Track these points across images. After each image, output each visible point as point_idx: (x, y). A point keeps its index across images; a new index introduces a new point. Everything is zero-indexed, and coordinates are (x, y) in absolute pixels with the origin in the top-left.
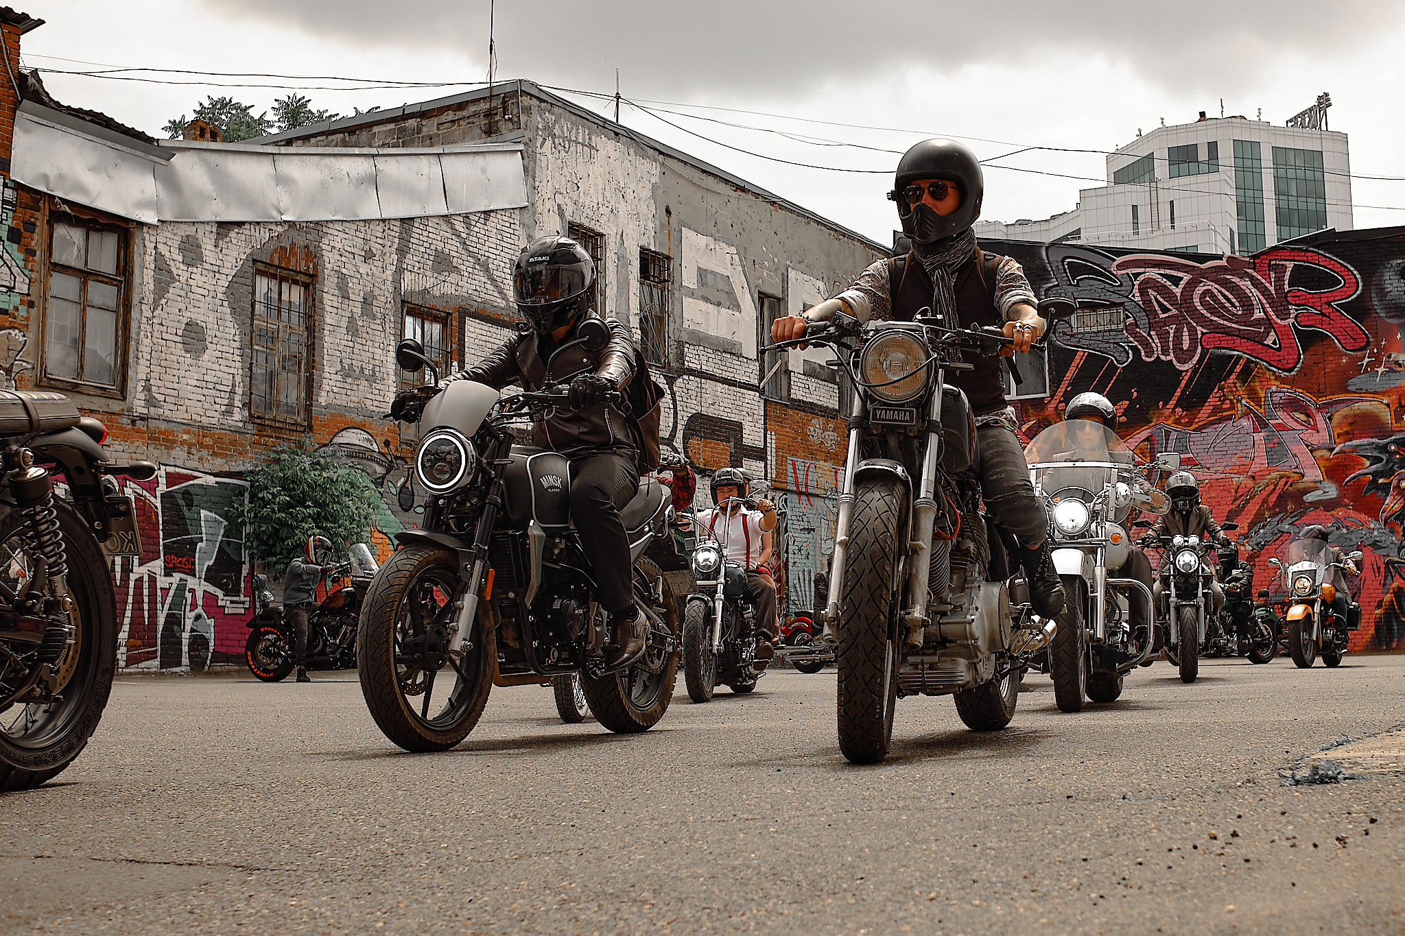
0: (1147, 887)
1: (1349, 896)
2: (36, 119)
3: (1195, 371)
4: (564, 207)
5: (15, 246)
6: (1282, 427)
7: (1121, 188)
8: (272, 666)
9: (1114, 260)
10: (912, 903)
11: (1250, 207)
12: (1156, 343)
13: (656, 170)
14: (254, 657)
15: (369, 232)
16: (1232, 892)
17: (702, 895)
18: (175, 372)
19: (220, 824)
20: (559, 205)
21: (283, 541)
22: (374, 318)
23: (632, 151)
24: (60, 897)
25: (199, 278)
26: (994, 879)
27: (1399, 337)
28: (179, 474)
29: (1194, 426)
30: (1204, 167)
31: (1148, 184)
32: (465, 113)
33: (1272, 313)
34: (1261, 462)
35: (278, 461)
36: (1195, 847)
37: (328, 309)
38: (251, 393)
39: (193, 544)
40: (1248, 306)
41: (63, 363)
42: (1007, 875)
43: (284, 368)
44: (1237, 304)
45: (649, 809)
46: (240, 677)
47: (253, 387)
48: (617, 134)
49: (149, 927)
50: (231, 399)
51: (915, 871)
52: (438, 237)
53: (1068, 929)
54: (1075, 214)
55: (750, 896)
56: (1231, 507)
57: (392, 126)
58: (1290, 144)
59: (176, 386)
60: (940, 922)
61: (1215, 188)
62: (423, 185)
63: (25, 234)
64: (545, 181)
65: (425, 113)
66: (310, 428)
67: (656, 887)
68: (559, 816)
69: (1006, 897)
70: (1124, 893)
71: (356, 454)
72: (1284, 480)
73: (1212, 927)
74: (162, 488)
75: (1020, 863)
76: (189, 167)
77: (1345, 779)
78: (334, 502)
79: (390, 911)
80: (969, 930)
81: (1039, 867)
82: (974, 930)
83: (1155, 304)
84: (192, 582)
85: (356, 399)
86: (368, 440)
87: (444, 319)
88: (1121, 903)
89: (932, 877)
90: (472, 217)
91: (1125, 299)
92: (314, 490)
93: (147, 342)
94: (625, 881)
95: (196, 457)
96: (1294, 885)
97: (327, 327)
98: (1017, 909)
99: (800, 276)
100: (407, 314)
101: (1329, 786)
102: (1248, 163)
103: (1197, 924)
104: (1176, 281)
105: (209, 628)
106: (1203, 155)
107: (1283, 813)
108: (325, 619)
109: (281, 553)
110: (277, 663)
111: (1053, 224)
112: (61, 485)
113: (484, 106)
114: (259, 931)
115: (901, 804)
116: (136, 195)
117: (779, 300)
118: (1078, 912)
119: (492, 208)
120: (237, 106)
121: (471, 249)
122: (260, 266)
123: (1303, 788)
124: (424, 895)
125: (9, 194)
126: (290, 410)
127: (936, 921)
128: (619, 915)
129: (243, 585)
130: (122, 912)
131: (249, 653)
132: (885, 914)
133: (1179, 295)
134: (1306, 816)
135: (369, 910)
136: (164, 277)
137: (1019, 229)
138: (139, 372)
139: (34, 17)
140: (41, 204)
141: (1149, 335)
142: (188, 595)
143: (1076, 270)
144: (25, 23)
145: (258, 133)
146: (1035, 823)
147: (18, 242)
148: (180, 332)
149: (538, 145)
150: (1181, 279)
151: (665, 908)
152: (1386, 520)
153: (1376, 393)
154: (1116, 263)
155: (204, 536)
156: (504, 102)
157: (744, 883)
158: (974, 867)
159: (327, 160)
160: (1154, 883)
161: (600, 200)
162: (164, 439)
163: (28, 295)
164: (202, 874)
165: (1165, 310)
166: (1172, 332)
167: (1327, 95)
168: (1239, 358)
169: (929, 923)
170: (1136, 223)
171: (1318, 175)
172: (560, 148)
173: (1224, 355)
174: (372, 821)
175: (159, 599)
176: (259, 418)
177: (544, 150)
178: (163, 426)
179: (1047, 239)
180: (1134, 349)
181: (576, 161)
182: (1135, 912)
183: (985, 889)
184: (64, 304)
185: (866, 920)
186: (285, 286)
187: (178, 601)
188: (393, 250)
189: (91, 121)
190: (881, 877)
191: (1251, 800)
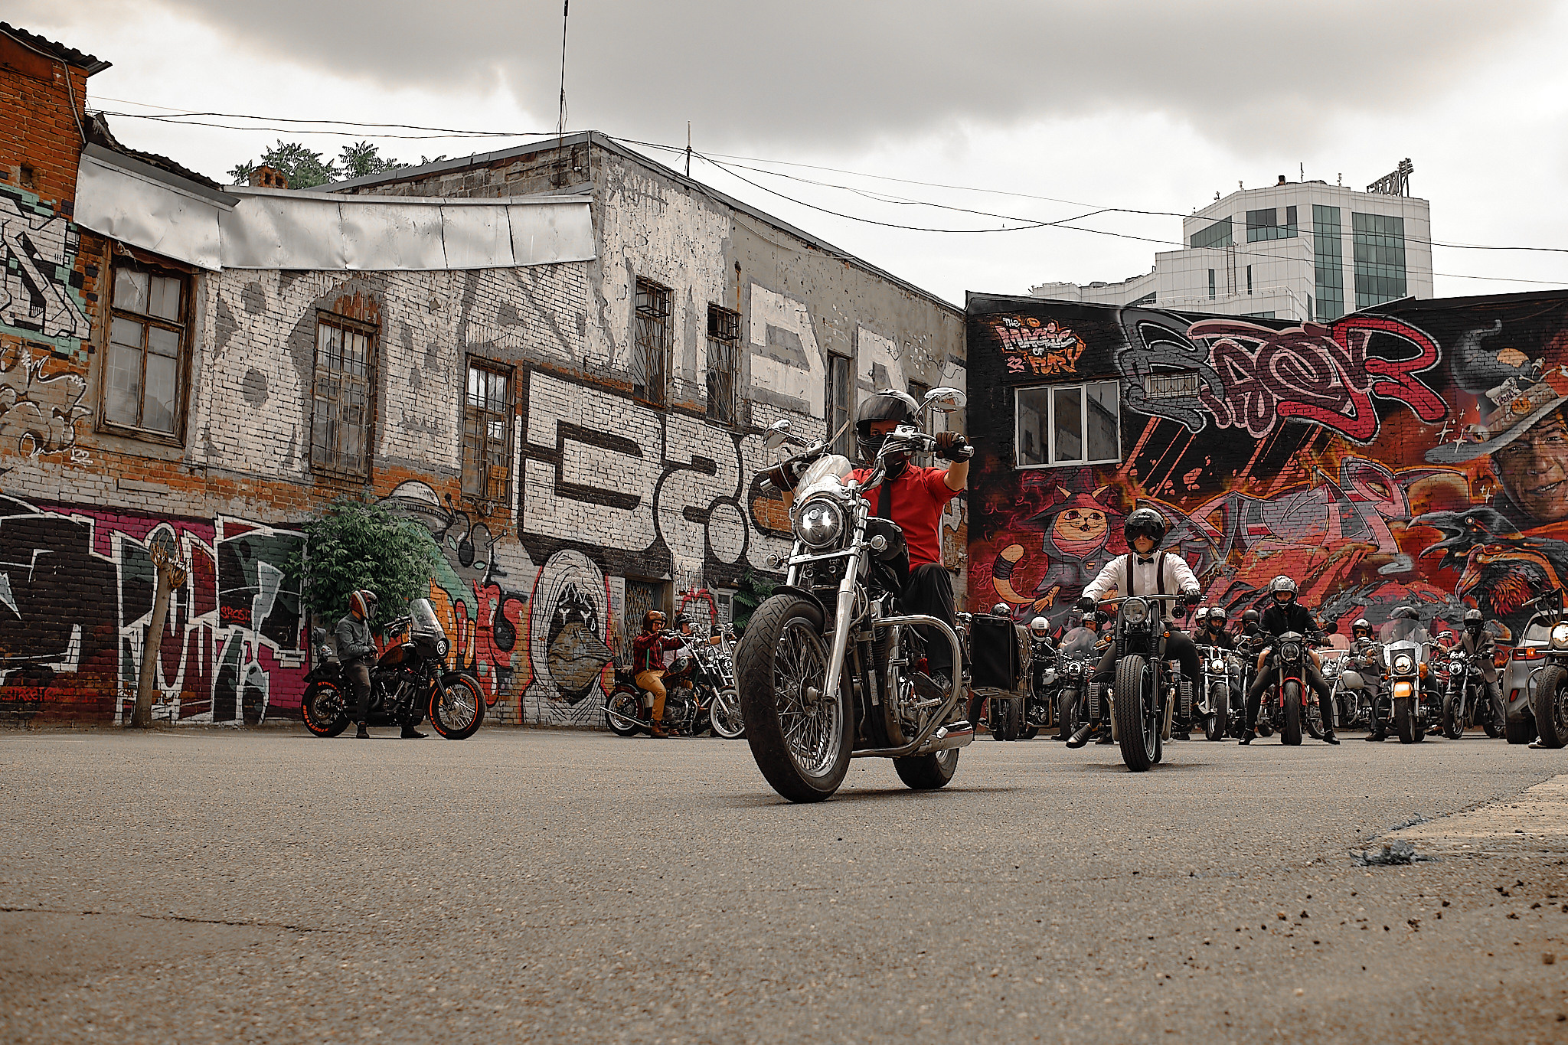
0: (1214, 968)
1: (1421, 982)
2: (101, 162)
3: (1269, 439)
4: (632, 261)
5: (77, 290)
6: (1358, 498)
7: (1198, 251)
8: (327, 722)
9: (1190, 325)
10: (974, 979)
11: (1328, 273)
12: (1231, 410)
13: (726, 225)
14: (310, 711)
15: (434, 282)
16: (1300, 974)
17: (761, 967)
18: (236, 421)
19: (272, 883)
20: (627, 259)
21: (341, 594)
22: (438, 369)
23: (702, 206)
24: (108, 954)
25: (261, 326)
26: (1058, 956)
27: (1478, 408)
28: (237, 524)
29: (1268, 495)
30: (1283, 232)
31: (1225, 248)
32: (534, 164)
33: (1349, 382)
34: (1335, 533)
35: (337, 513)
36: (1264, 928)
37: (391, 359)
38: (312, 444)
39: (250, 595)
40: (1325, 374)
41: (123, 410)
42: (1071, 952)
43: (345, 419)
44: (1314, 372)
45: (708, 876)
46: (293, 732)
47: (314, 438)
48: (687, 188)
49: (198, 987)
50: (292, 449)
51: (978, 946)
52: (504, 289)
53: (1134, 1009)
54: (1150, 277)
55: (809, 968)
56: (1304, 578)
57: (460, 176)
58: (1370, 210)
59: (235, 435)
60: (1003, 999)
61: (1293, 253)
62: (490, 236)
63: (87, 278)
64: (614, 234)
65: (493, 163)
66: (371, 480)
67: (714, 957)
68: (616, 882)
69: (1070, 975)
70: (1191, 974)
71: (417, 507)
72: (1359, 551)
73: (1280, 1011)
74: (220, 538)
75: (1084, 940)
76: (254, 214)
77: (1417, 860)
78: (393, 556)
79: (443, 975)
80: (1032, 1008)
81: (1104, 945)
82: (1037, 1008)
83: (1231, 370)
84: (247, 635)
85: (418, 452)
86: (428, 493)
87: (508, 372)
88: (1187, 983)
89: (996, 953)
90: (538, 269)
91: (1199, 365)
92: (373, 543)
93: (207, 390)
94: (682, 950)
95: (255, 508)
96: (1364, 968)
97: (390, 379)
98: (1081, 988)
99: (870, 335)
100: (471, 366)
101: (1401, 868)
102: (1328, 229)
103: (1265, 1007)
104: (1253, 347)
105: (264, 682)
106: (1282, 219)
107: (1354, 894)
108: (383, 674)
109: (338, 607)
110: (333, 719)
111: (1128, 287)
112: (117, 533)
113: (553, 157)
114: (309, 994)
115: (964, 877)
116: (199, 241)
117: (848, 359)
118: (1144, 992)
119: (559, 260)
120: (306, 152)
121: (537, 302)
122: (323, 315)
123: (1374, 869)
124: (477, 961)
125: (72, 238)
126: (351, 461)
127: (999, 998)
128: (675, 986)
129: (299, 638)
130: (172, 971)
131: (305, 707)
132: (947, 990)
133: (1255, 361)
134: (1377, 897)
135: (421, 975)
136: (227, 324)
137: (1093, 291)
138: (198, 420)
139: (101, 59)
140: (104, 249)
141: (1224, 402)
142: (244, 648)
143: (1150, 334)
144: (91, 65)
145: (325, 180)
146: (1101, 899)
147: (80, 287)
148: (241, 381)
149: (607, 198)
150: (1258, 345)
151: (723, 979)
152: (1462, 594)
153: (1453, 465)
154: (1191, 328)
155: (261, 587)
156: (574, 154)
157: (804, 955)
158: (1038, 944)
159: (393, 209)
160: (1221, 964)
161: (669, 254)
162: (223, 489)
163: (89, 340)
164: (253, 934)
165: (1240, 376)
166: (1247, 399)
167: (1408, 160)
168: (1315, 426)
169: (991, 1001)
170: (1212, 288)
171: (1399, 242)
172: (629, 201)
173: (1299, 423)
174: (426, 883)
175: (214, 651)
176: (319, 469)
177: (613, 202)
178: (222, 475)
179: (1122, 302)
180: (1209, 415)
181: (646, 215)
182: (1202, 993)
183: (1049, 966)
184: (124, 350)
185: (927, 995)
186: (348, 336)
187: (233, 654)
188: (458, 301)
189: (156, 165)
190: (943, 951)
191: (1321, 880)
